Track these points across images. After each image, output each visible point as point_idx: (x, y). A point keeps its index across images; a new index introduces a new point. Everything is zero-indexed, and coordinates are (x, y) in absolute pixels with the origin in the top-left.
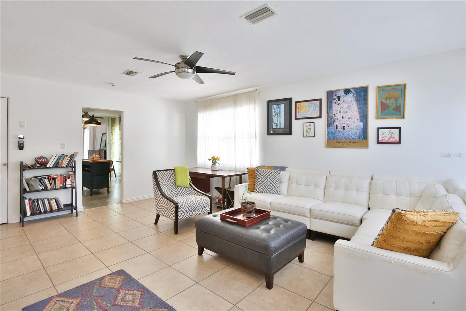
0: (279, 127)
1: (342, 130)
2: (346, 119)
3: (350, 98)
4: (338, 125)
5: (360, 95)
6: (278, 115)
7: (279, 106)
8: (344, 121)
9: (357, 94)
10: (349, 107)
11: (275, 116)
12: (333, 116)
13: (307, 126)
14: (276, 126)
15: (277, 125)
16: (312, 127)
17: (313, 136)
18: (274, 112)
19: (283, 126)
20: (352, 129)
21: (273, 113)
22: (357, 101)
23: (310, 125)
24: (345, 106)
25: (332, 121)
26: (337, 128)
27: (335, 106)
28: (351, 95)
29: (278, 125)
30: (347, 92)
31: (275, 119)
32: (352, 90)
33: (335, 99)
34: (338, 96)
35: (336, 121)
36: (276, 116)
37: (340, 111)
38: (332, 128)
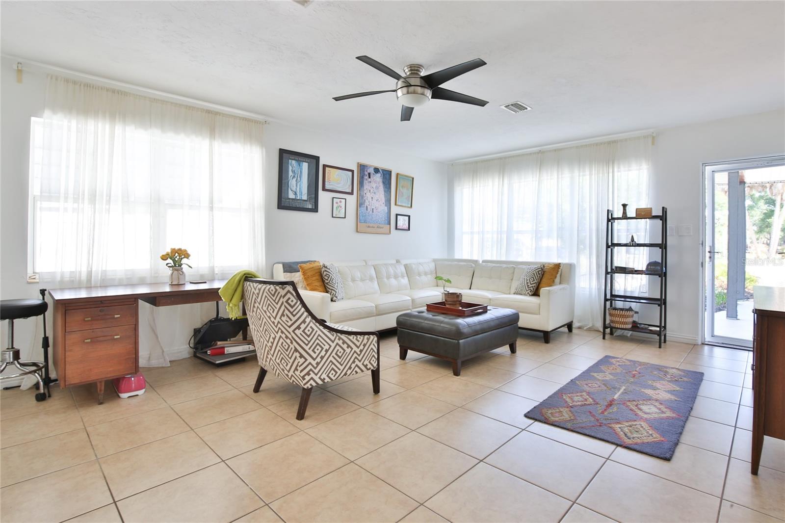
0: (298, 198)
1: (371, 212)
2: (374, 201)
3: (378, 178)
4: (368, 207)
5: (386, 178)
6: (297, 177)
7: (301, 164)
8: (373, 202)
9: (384, 175)
10: (377, 188)
11: (293, 178)
12: (364, 195)
13: (337, 203)
14: (294, 196)
15: (296, 194)
16: (343, 204)
17: (344, 217)
18: (292, 171)
19: (305, 197)
20: (379, 212)
21: (290, 173)
22: (384, 183)
23: (341, 202)
24: (374, 185)
25: (363, 201)
26: (367, 210)
27: (366, 184)
28: (379, 175)
29: (298, 194)
30: (377, 170)
31: (292, 183)
32: (380, 170)
33: (366, 175)
34: (369, 172)
35: (366, 201)
36: (295, 179)
37: (370, 191)
38: (363, 209)
